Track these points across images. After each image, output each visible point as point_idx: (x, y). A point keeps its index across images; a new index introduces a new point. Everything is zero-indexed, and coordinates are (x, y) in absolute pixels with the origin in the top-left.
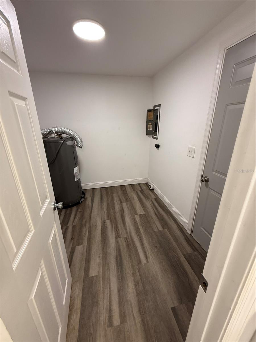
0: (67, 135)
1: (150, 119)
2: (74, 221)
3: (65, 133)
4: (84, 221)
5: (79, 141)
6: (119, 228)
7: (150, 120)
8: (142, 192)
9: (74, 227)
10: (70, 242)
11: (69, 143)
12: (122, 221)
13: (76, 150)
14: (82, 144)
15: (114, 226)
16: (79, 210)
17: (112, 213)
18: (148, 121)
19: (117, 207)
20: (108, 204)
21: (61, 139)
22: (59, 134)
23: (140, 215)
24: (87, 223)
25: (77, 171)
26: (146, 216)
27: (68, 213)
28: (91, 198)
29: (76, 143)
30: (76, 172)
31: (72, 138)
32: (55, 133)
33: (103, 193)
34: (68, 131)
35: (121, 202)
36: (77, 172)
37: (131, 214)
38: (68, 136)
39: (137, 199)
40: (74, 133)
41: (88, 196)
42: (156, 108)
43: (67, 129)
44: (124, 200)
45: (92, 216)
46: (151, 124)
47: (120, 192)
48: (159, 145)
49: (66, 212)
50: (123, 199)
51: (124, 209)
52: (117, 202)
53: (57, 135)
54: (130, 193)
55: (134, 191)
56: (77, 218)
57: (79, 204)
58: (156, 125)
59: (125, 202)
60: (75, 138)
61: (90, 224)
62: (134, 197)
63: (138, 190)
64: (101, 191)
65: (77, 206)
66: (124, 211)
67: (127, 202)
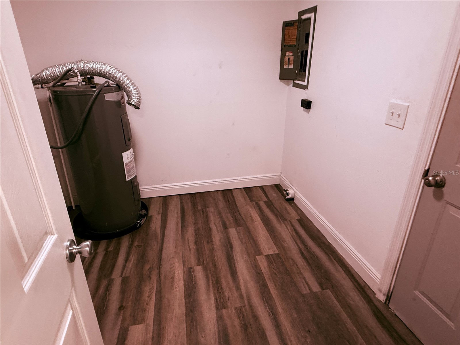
0: (107, 80)
1: (289, 44)
2: (124, 267)
3: (101, 75)
4: (147, 267)
5: (134, 92)
6: (224, 285)
7: (290, 46)
8: (269, 204)
9: (125, 281)
10: (118, 314)
11: (110, 97)
12: (228, 269)
13: (126, 113)
14: (139, 98)
15: (212, 280)
16: (136, 244)
17: (207, 251)
18: (285, 47)
19: (217, 237)
20: (197, 232)
21: (92, 87)
22: (89, 76)
23: (268, 257)
24: (152, 273)
25: (130, 160)
26: (280, 258)
27: (111, 249)
28: (159, 217)
29: (126, 98)
30: (127, 161)
31: (117, 85)
32: (78, 74)
33: (186, 208)
34: (107, 69)
35: (225, 227)
36: (129, 162)
37: (248, 254)
38: (108, 82)
39: (259, 219)
40: (120, 74)
41: (154, 212)
42: (304, 17)
43: (105, 64)
44: (232, 221)
45: (162, 257)
46: (292, 54)
47: (221, 204)
48: (311, 102)
49: (108, 247)
50: (229, 219)
51: (233, 243)
52: (216, 226)
53: (85, 78)
54: (244, 206)
55: (251, 202)
56: (130, 261)
57: (135, 231)
58: (304, 55)
59: (233, 228)
60: (125, 87)
61: (159, 275)
62: (253, 215)
63: (259, 201)
64: (181, 203)
65: (131, 234)
66: (233, 246)
67: (239, 226)
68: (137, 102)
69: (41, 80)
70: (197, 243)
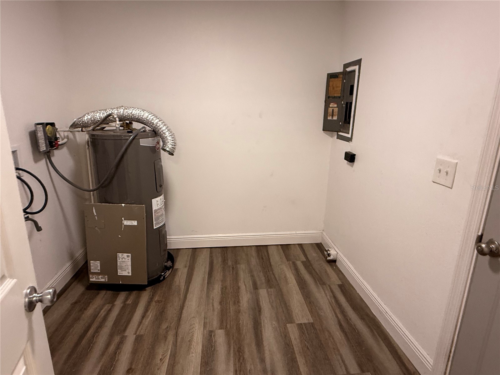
0: (144, 125)
1: (333, 96)
2: (140, 323)
3: (139, 121)
4: (164, 326)
5: (169, 138)
6: (247, 355)
7: (334, 97)
8: (308, 265)
9: (139, 339)
11: (145, 142)
12: (253, 337)
13: (160, 159)
14: (175, 145)
15: (234, 348)
16: (156, 298)
17: (232, 313)
18: (329, 99)
19: (245, 298)
20: (224, 289)
21: (128, 132)
22: (128, 122)
23: (300, 326)
24: (169, 333)
25: (159, 207)
26: (315, 329)
27: (129, 302)
28: (186, 270)
29: (161, 143)
30: (156, 209)
31: (154, 131)
32: (117, 119)
33: (215, 262)
34: (145, 115)
35: (255, 287)
36: (158, 209)
37: (278, 321)
38: (145, 128)
39: (295, 282)
40: (158, 120)
41: (181, 264)
42: (348, 69)
43: (144, 110)
44: (264, 281)
45: (182, 316)
46: (336, 106)
47: (254, 261)
48: (355, 155)
49: (127, 299)
50: (261, 278)
51: (262, 306)
52: (245, 285)
53: (123, 123)
54: (279, 265)
55: (288, 261)
56: (148, 318)
57: (158, 284)
58: (348, 107)
59: (264, 289)
60: (160, 133)
61: (176, 336)
62: (288, 275)
63: (297, 260)
64: (211, 256)
65: (153, 287)
66: (262, 309)
67: (271, 287)
68: (172, 148)
69: (83, 124)
70: (223, 303)
